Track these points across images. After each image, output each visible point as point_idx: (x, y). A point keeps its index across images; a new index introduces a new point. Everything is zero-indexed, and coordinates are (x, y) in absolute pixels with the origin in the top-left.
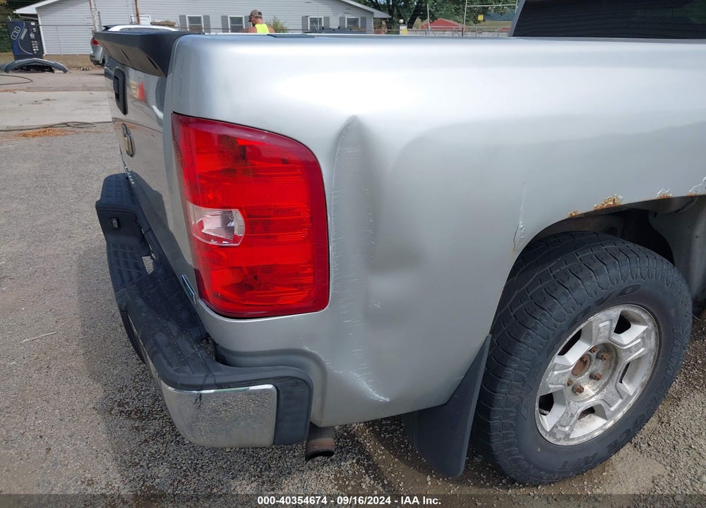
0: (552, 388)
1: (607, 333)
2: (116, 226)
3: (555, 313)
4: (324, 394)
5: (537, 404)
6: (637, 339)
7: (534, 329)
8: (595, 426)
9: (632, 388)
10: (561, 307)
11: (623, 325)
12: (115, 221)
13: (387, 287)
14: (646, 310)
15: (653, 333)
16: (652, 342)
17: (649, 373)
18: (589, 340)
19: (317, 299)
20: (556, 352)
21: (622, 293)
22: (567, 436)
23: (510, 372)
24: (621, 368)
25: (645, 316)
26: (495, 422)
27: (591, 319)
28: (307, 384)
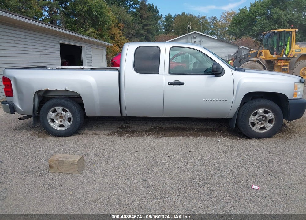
1: (59, 111)
5: (49, 120)
18: (57, 112)
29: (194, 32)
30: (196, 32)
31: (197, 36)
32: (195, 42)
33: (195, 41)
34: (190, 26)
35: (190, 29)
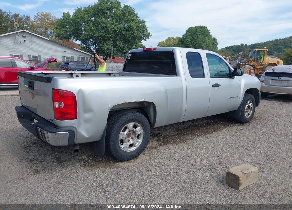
0: (122, 138)
1: (132, 128)
2: (23, 117)
3: (119, 122)
4: (77, 136)
5: (119, 141)
6: (138, 130)
7: (116, 125)
8: (133, 149)
9: (140, 141)
10: (120, 121)
11: (135, 127)
12: (22, 116)
13: (87, 116)
14: (139, 123)
15: (142, 129)
16: (142, 131)
17: (143, 137)
18: (128, 129)
19: (75, 117)
20: (121, 131)
21: (132, 119)
22: (127, 150)
23: (112, 133)
24: (137, 136)
25: (139, 125)
26: (111, 144)
27: (128, 124)
28: (74, 132)
29: (23, 30)
30: (25, 31)
31: (27, 35)
32: (24, 42)
33: (25, 40)
34: (18, 24)
35: (18, 26)
